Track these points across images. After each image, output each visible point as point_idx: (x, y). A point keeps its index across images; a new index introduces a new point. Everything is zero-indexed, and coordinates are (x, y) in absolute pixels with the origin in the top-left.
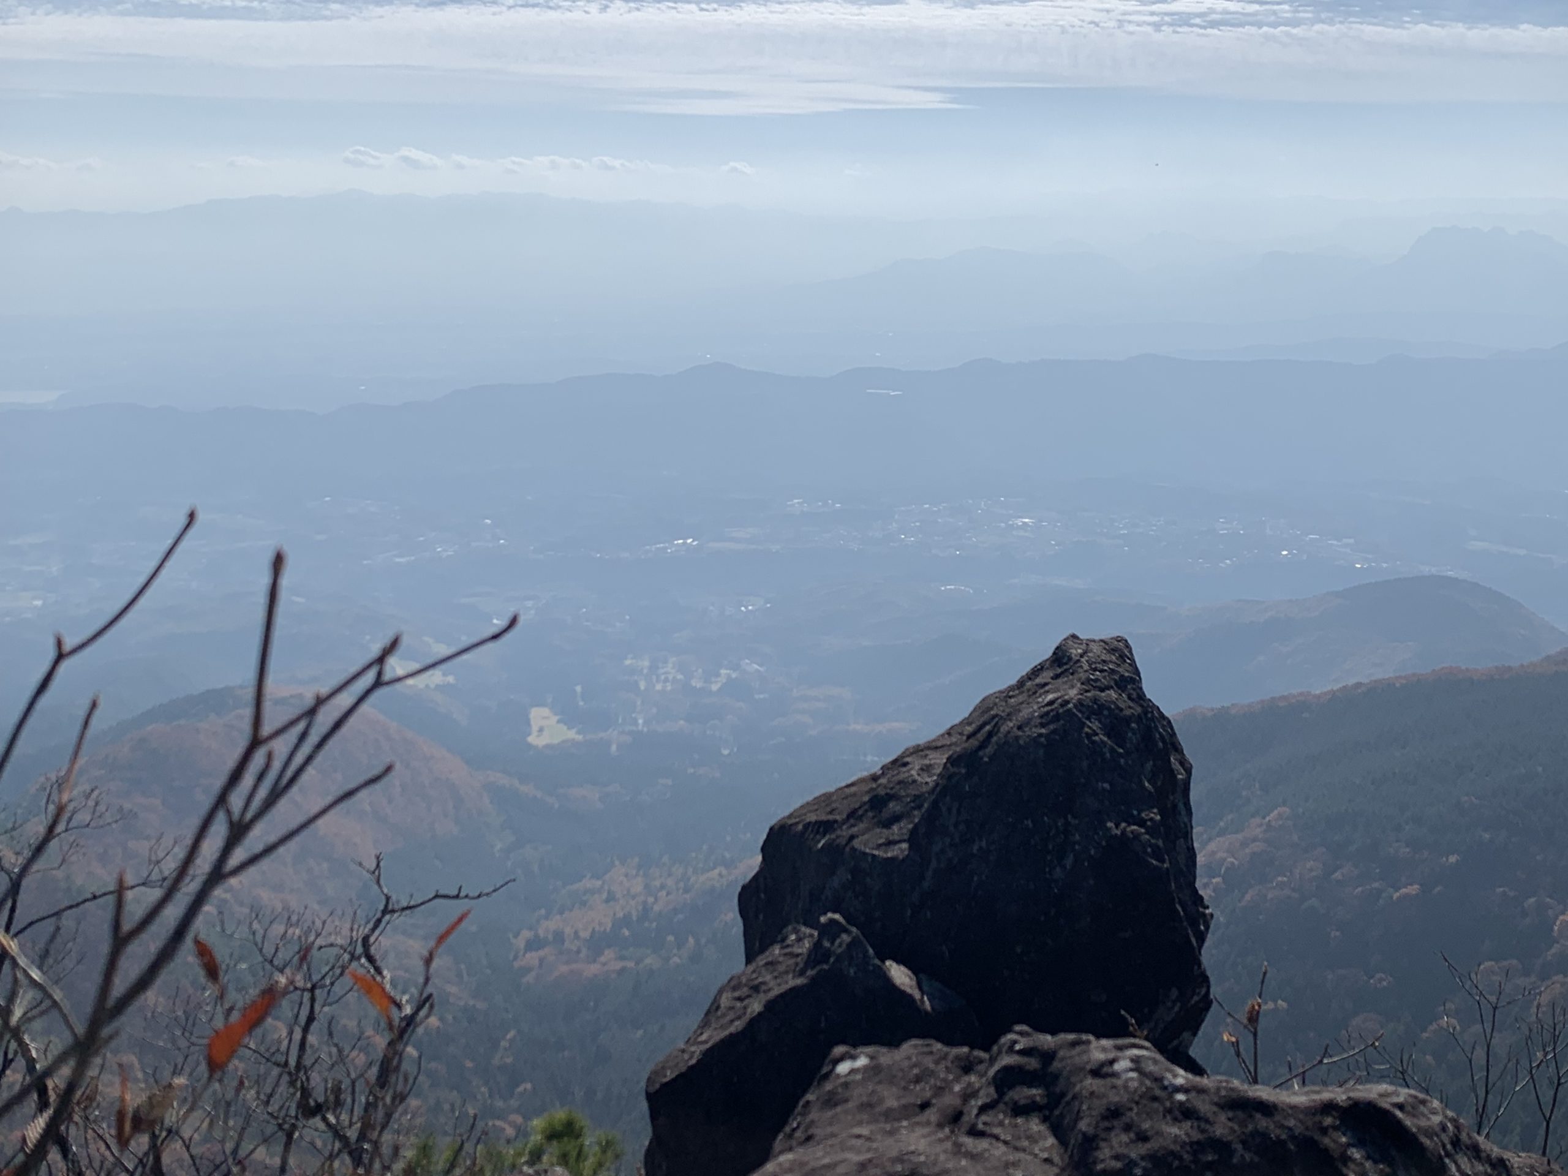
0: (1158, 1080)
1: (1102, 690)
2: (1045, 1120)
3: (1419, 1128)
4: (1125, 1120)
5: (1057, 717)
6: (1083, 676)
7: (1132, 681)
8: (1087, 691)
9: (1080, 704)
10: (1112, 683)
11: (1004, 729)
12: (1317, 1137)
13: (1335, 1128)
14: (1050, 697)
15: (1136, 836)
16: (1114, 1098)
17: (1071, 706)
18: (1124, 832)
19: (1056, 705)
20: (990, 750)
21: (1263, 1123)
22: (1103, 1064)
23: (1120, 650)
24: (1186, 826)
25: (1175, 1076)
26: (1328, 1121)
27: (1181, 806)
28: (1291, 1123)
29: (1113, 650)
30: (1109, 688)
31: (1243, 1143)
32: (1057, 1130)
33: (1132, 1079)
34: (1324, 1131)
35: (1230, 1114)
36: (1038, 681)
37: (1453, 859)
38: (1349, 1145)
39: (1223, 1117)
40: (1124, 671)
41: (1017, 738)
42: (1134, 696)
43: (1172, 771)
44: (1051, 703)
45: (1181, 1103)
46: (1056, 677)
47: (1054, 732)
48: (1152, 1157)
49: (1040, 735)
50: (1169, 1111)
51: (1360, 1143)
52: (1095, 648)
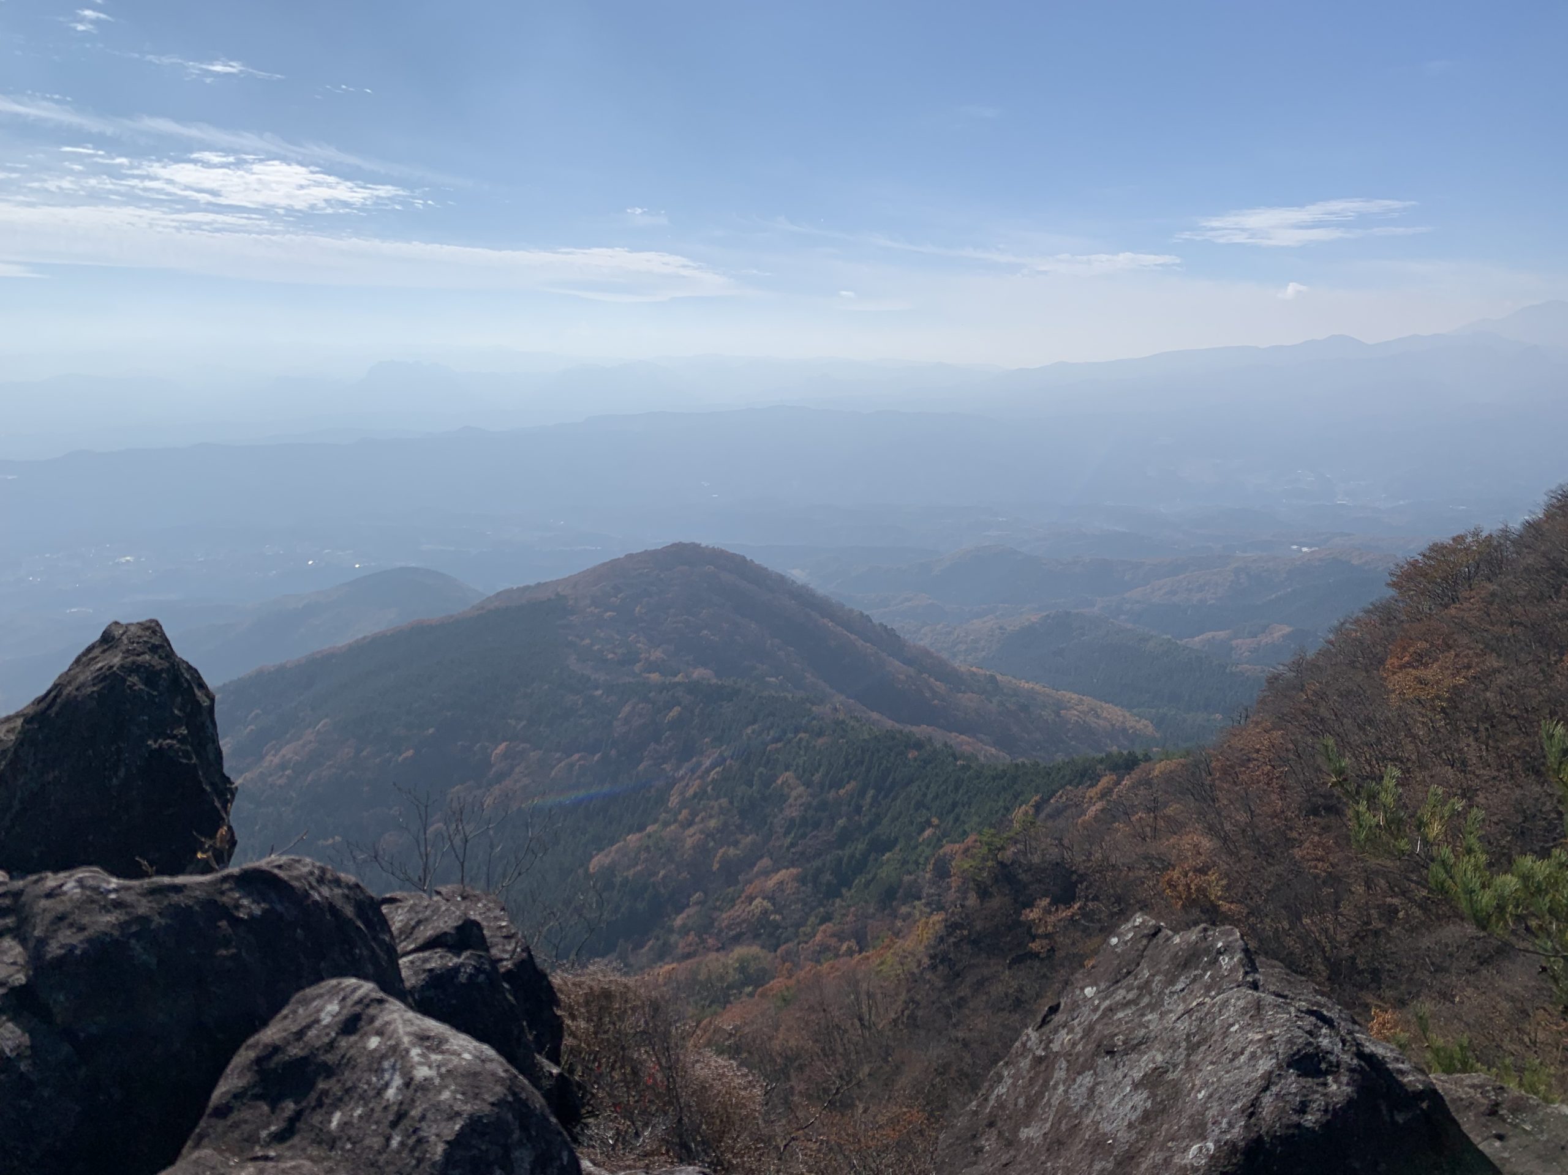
0: (95, 889)
1: (138, 655)
2: (14, 938)
3: (290, 876)
4: (70, 920)
5: (105, 678)
6: (124, 648)
7: (162, 646)
8: (126, 658)
9: (122, 666)
10: (147, 650)
11: (65, 692)
12: (218, 898)
13: (231, 890)
14: (100, 665)
15: (171, 746)
16: (61, 908)
17: (115, 669)
18: (161, 746)
19: (103, 670)
20: (55, 709)
21: (175, 898)
22: (53, 889)
23: (153, 628)
24: (212, 734)
25: (109, 883)
26: (226, 886)
27: (208, 723)
28: (198, 893)
29: (148, 628)
30: (143, 653)
31: (160, 914)
32: (23, 941)
33: (76, 893)
34: (222, 893)
35: (150, 898)
36: (90, 656)
37: (431, 731)
38: (240, 898)
39: (144, 901)
40: (156, 641)
41: (76, 697)
42: (164, 655)
43: (198, 702)
44: (101, 668)
45: (113, 900)
46: (104, 651)
47: (104, 688)
48: (89, 941)
49: (93, 692)
50: (104, 907)
51: (248, 895)
52: (132, 629)
